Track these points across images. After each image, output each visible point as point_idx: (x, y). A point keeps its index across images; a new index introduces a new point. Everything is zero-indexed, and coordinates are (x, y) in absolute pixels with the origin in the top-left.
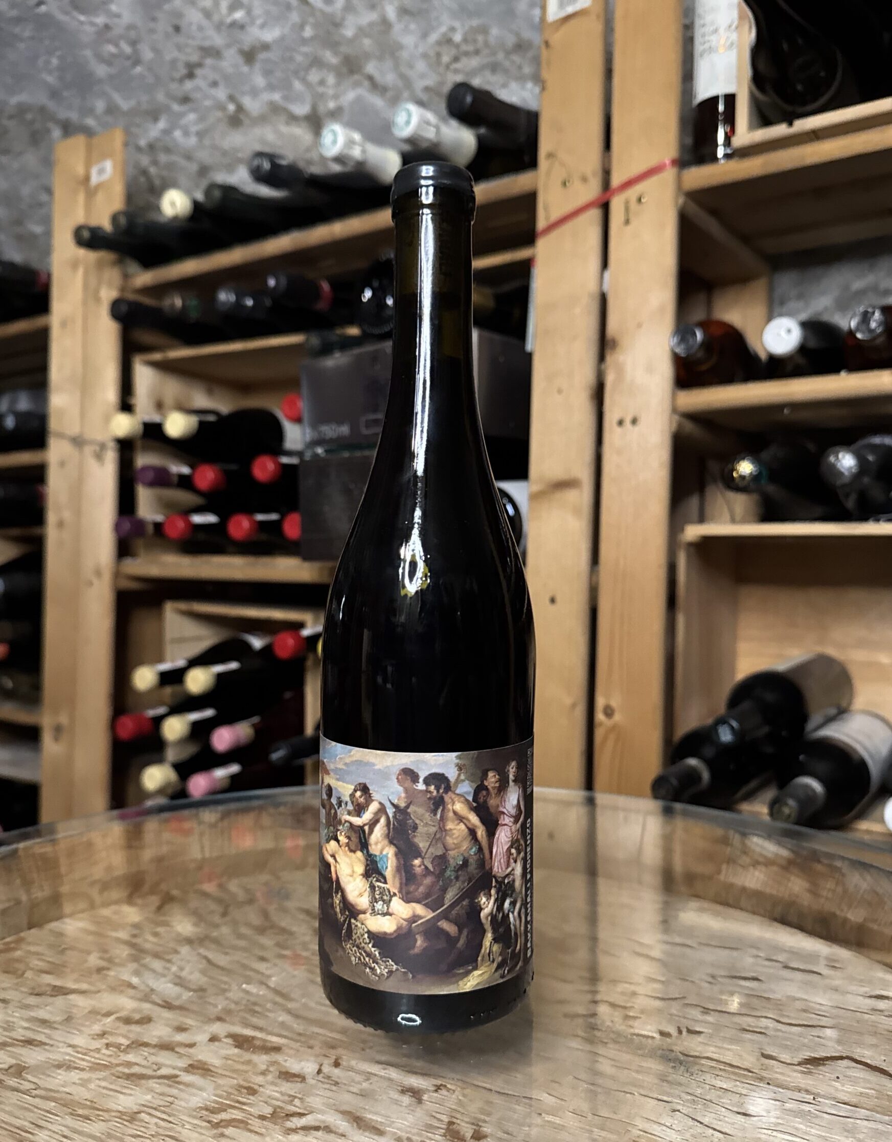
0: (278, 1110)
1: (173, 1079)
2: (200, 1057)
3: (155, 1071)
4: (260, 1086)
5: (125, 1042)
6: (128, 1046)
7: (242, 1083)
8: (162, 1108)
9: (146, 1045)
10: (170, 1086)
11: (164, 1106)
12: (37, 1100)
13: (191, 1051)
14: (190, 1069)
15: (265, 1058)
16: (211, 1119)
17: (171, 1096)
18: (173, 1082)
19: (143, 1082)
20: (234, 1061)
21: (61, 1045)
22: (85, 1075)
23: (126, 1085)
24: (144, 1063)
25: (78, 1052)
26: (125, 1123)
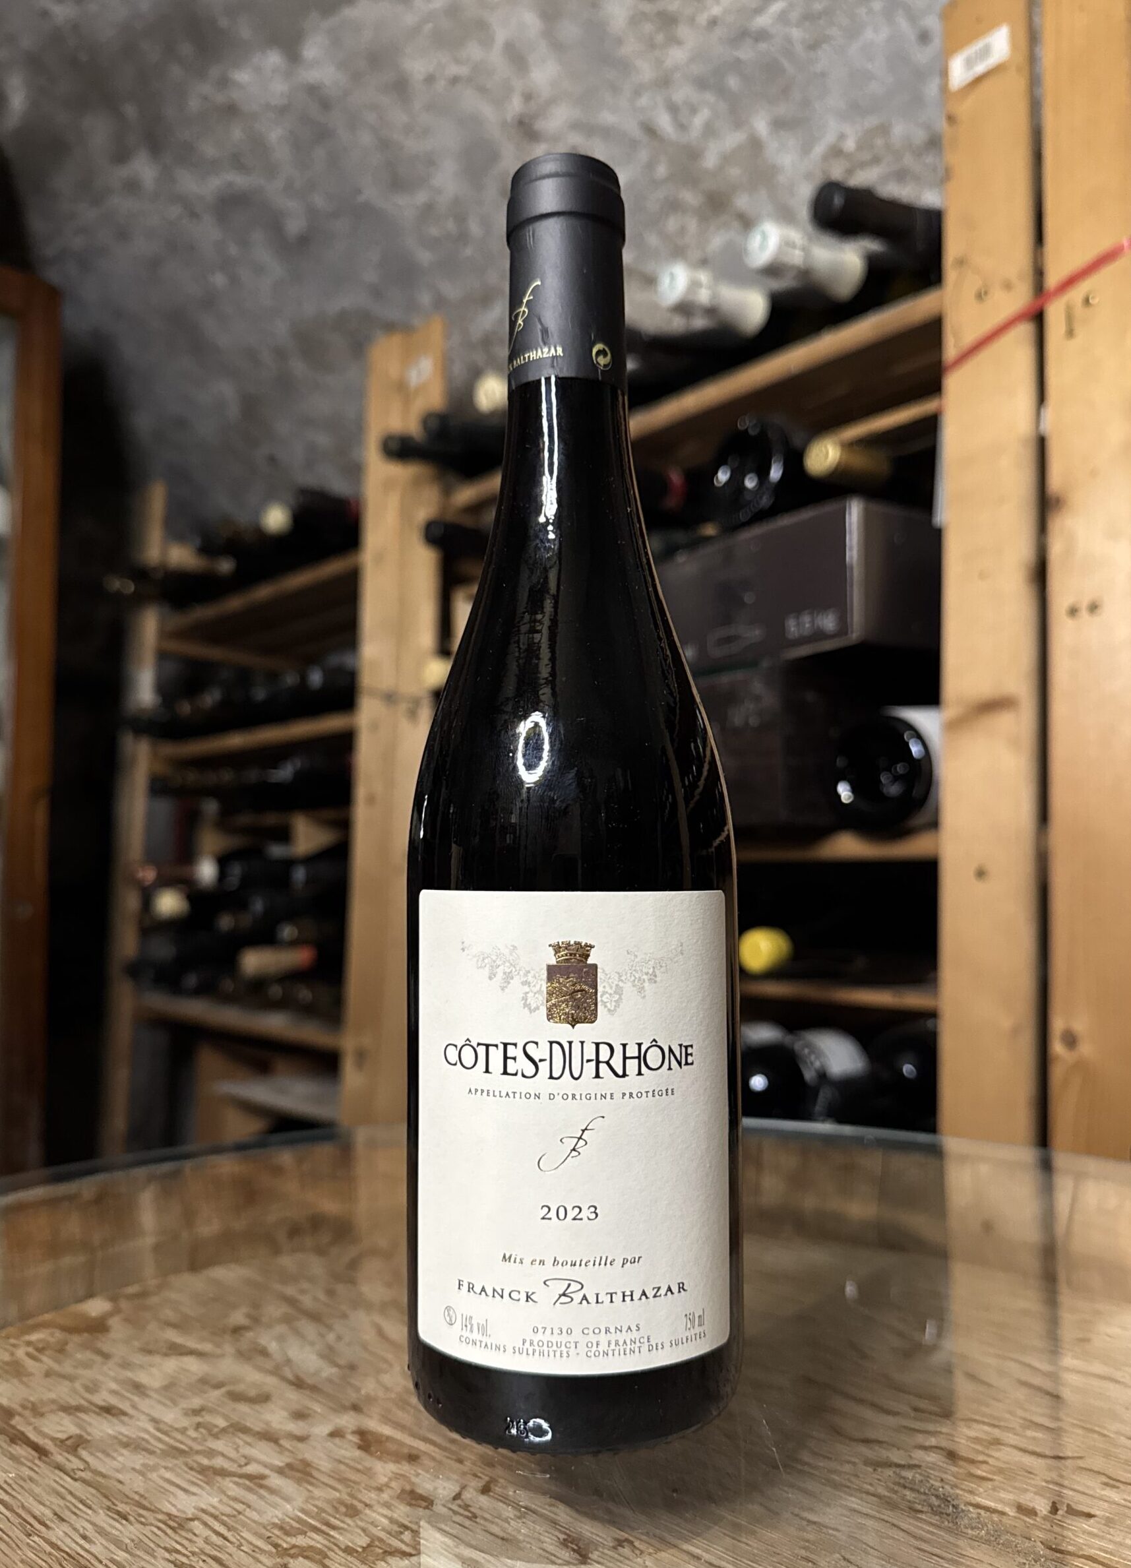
0: (377, 1543)
1: (257, 1481)
2: (308, 1456)
3: (240, 1466)
4: (366, 1505)
5: (221, 1423)
6: (224, 1430)
7: (345, 1497)
8: (225, 1518)
9: (245, 1430)
10: (249, 1489)
11: (228, 1516)
12: (77, 1484)
13: (300, 1445)
14: (287, 1470)
15: (391, 1467)
16: (280, 1542)
17: (243, 1503)
18: (256, 1484)
19: (219, 1479)
20: (347, 1465)
21: (143, 1417)
22: (151, 1461)
23: (194, 1480)
24: (233, 1454)
25: (159, 1430)
26: (169, 1531)
